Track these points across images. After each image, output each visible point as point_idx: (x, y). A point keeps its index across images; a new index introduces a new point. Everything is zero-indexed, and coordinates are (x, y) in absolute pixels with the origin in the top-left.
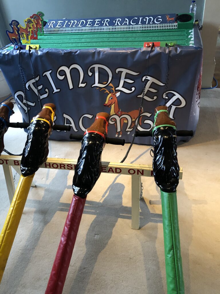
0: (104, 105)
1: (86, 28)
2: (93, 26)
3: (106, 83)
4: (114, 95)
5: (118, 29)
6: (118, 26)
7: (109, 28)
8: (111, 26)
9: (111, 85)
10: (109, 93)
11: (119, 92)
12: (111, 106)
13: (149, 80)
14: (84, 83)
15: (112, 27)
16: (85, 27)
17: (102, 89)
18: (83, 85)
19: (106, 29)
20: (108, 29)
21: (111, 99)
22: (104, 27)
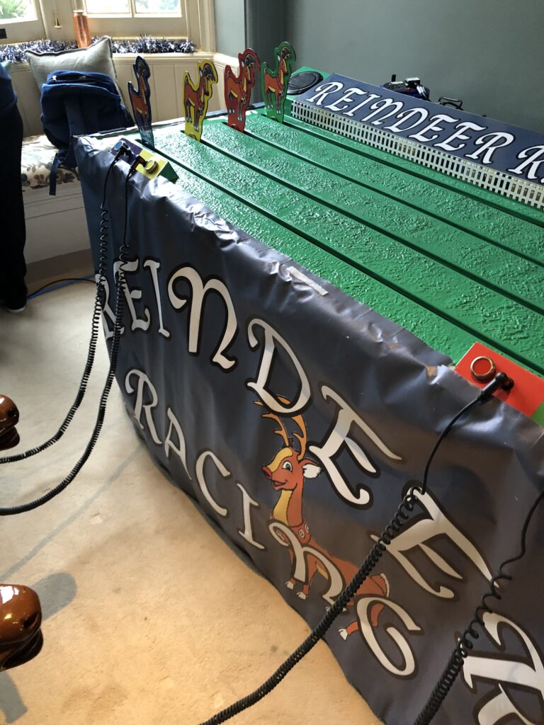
0: (264, 468)
1: (410, 144)
2: (432, 144)
3: (287, 402)
4: (299, 462)
5: (516, 190)
6: (520, 180)
7: (485, 175)
8: (494, 168)
9: (299, 419)
10: (287, 444)
11: (318, 465)
12: (281, 489)
13: (431, 518)
14: (230, 359)
15: (495, 176)
16: (408, 137)
17: (271, 415)
18: (226, 364)
19: (473, 176)
20: (479, 178)
21: (288, 468)
22: (469, 163)
